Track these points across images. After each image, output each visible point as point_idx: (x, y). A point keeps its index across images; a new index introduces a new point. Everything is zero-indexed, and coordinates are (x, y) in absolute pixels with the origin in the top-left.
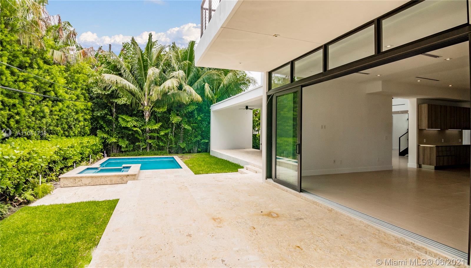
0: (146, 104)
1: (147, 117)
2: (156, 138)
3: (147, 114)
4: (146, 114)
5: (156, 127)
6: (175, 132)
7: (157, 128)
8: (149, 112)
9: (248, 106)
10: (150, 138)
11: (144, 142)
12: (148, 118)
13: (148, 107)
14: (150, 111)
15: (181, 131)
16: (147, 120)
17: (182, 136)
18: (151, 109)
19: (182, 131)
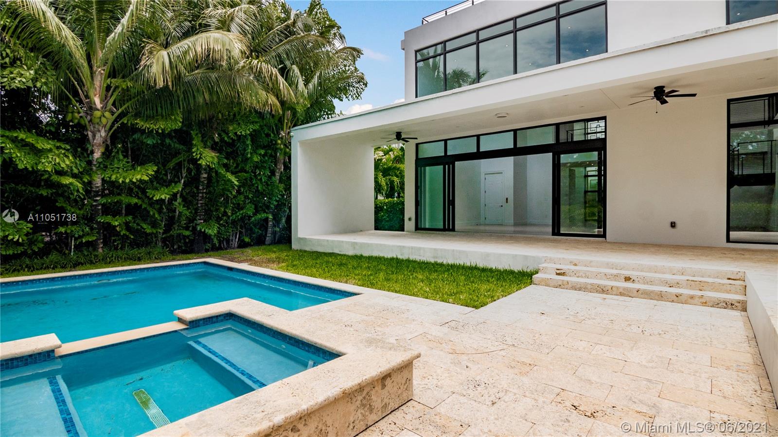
0: (99, 105)
1: (100, 145)
2: (124, 212)
3: (99, 138)
4: (98, 136)
5: (142, 174)
6: (185, 194)
7: (146, 178)
8: (105, 131)
9: (401, 132)
10: (107, 210)
11: (86, 224)
12: (102, 150)
13: (107, 114)
14: (110, 129)
15: (198, 193)
16: (97, 155)
17: (202, 206)
18: (116, 121)
19: (203, 193)
